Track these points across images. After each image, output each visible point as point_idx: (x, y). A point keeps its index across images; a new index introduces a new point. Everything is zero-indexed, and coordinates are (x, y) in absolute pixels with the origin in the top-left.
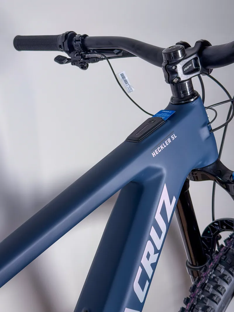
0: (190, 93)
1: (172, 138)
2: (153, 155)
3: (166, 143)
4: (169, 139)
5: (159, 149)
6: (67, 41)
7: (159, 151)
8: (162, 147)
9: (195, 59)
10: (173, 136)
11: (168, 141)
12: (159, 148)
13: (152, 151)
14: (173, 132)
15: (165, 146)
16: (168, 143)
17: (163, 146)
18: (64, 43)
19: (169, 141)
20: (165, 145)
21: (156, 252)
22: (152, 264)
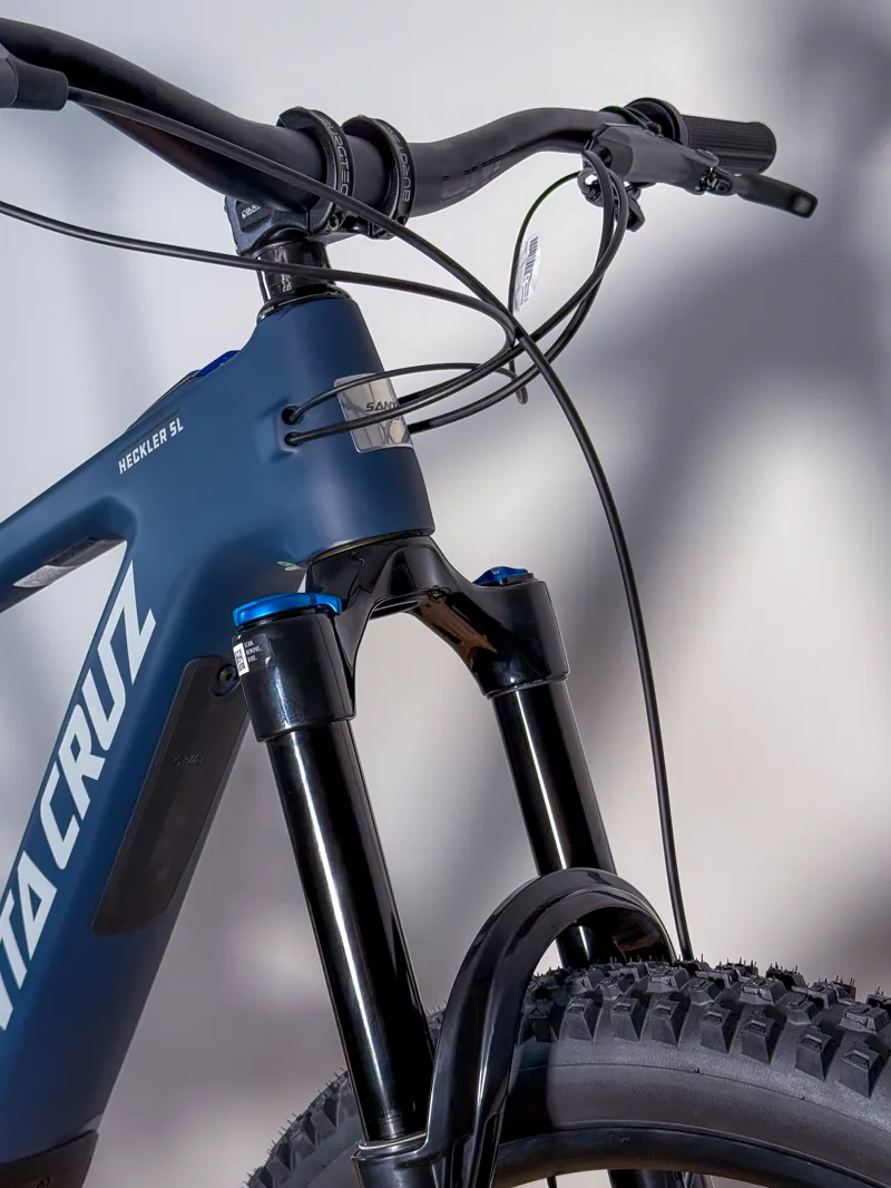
1: (172, 429)
2: (121, 466)
3: (155, 441)
4: (164, 430)
5: (137, 454)
7: (135, 461)
8: (143, 451)
10: (176, 425)
11: (159, 437)
12: (136, 450)
13: (120, 454)
14: (174, 414)
15: (150, 450)
16: (159, 442)
17: (146, 449)
19: (162, 438)
20: (152, 446)
21: (96, 749)
22: (86, 779)
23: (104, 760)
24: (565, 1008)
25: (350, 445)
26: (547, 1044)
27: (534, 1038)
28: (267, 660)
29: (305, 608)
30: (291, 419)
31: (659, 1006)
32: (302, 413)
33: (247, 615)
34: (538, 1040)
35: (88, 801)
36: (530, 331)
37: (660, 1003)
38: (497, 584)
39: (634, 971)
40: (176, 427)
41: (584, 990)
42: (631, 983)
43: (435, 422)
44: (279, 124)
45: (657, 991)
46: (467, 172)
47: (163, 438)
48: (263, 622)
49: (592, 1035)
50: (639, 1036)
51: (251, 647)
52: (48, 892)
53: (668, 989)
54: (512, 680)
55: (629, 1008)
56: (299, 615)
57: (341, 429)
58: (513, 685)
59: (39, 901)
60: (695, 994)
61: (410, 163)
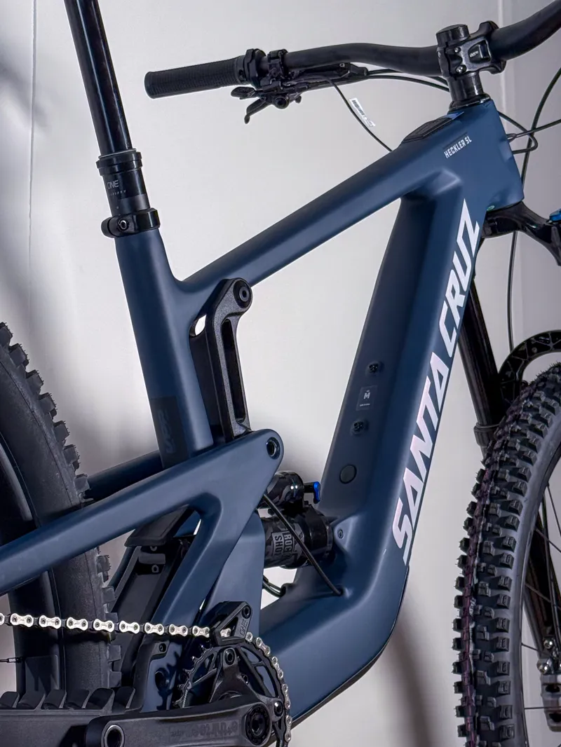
0: (478, 92)
1: (466, 141)
3: (460, 145)
4: (463, 140)
5: (452, 149)
6: (254, 61)
7: (453, 153)
9: (483, 43)
14: (466, 133)
17: (457, 148)
18: (250, 64)
21: (462, 292)
22: (458, 307)
23: (464, 296)
35: (459, 319)
47: (463, 143)
52: (446, 371)
59: (442, 377)
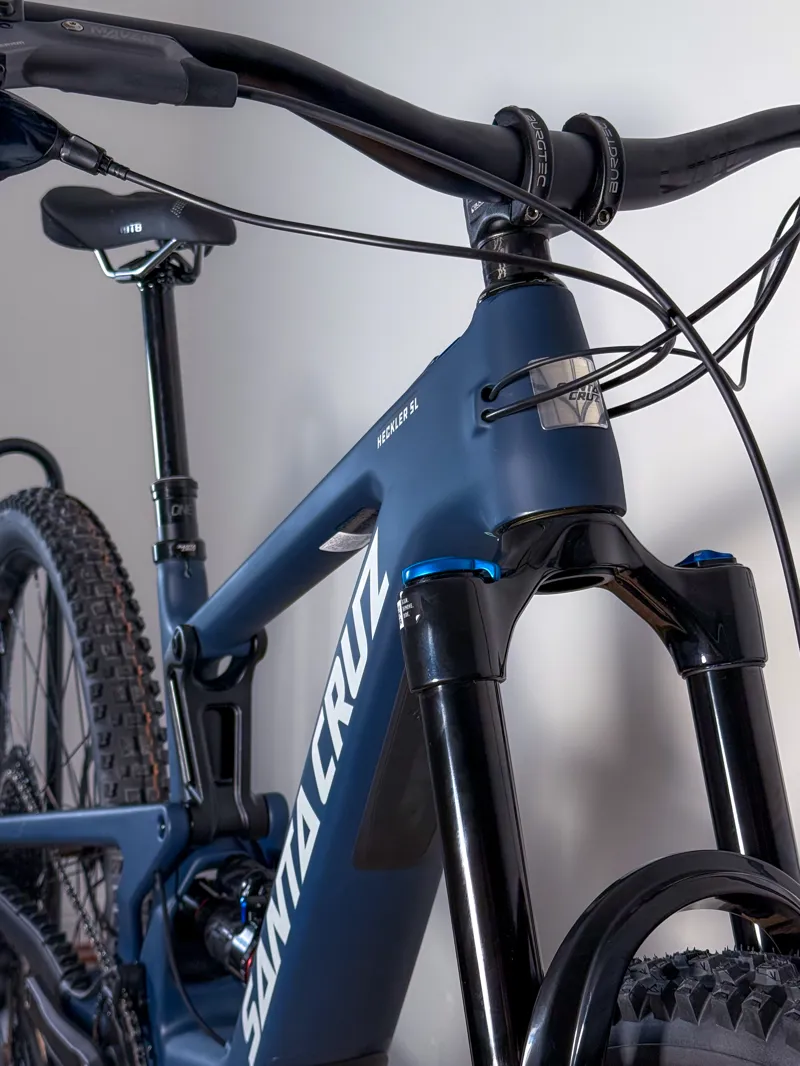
1: (411, 408)
2: (378, 442)
3: (400, 419)
4: (406, 409)
7: (388, 437)
8: (392, 428)
10: (414, 404)
11: (402, 415)
12: (389, 428)
15: (396, 427)
16: (403, 419)
17: (394, 426)
20: (398, 423)
21: (348, 699)
22: (341, 724)
23: (352, 707)
24: (677, 987)
25: (537, 422)
26: (662, 1022)
27: (652, 1016)
28: (417, 617)
29: (462, 571)
30: (490, 397)
31: (752, 998)
32: (498, 391)
33: (411, 574)
34: (655, 1017)
35: (342, 744)
36: (687, 313)
37: (754, 994)
38: (694, 565)
39: (750, 960)
40: (414, 406)
41: (704, 973)
42: (746, 972)
43: (635, 405)
44: (495, 123)
45: (763, 983)
46: (692, 166)
47: (405, 415)
48: (423, 581)
49: (697, 1018)
50: (734, 1025)
51: (406, 604)
52: (315, 824)
53: (771, 982)
54: (704, 660)
55: (727, 995)
56: (457, 576)
57: (530, 406)
58: (706, 665)
59: (309, 831)
60: (789, 989)
61: (620, 157)
